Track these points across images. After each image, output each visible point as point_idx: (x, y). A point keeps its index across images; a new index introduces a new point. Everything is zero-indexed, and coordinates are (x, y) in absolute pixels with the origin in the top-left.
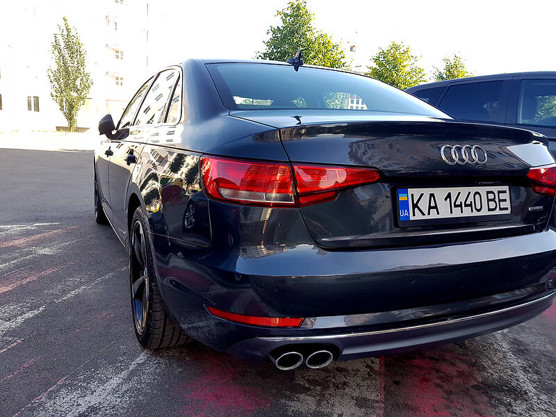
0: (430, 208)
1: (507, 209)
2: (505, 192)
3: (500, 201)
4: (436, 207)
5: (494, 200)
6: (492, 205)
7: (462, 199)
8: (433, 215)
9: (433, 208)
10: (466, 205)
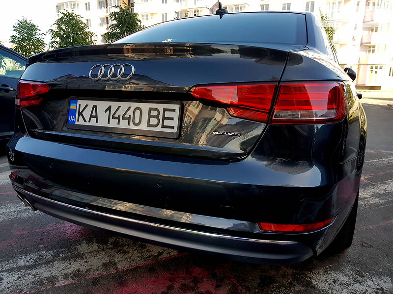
0: (91, 116)
1: (173, 127)
2: (174, 110)
3: (164, 118)
4: (96, 117)
5: (157, 117)
6: (154, 121)
7: (121, 112)
8: (93, 122)
9: (94, 117)
10: (124, 118)
